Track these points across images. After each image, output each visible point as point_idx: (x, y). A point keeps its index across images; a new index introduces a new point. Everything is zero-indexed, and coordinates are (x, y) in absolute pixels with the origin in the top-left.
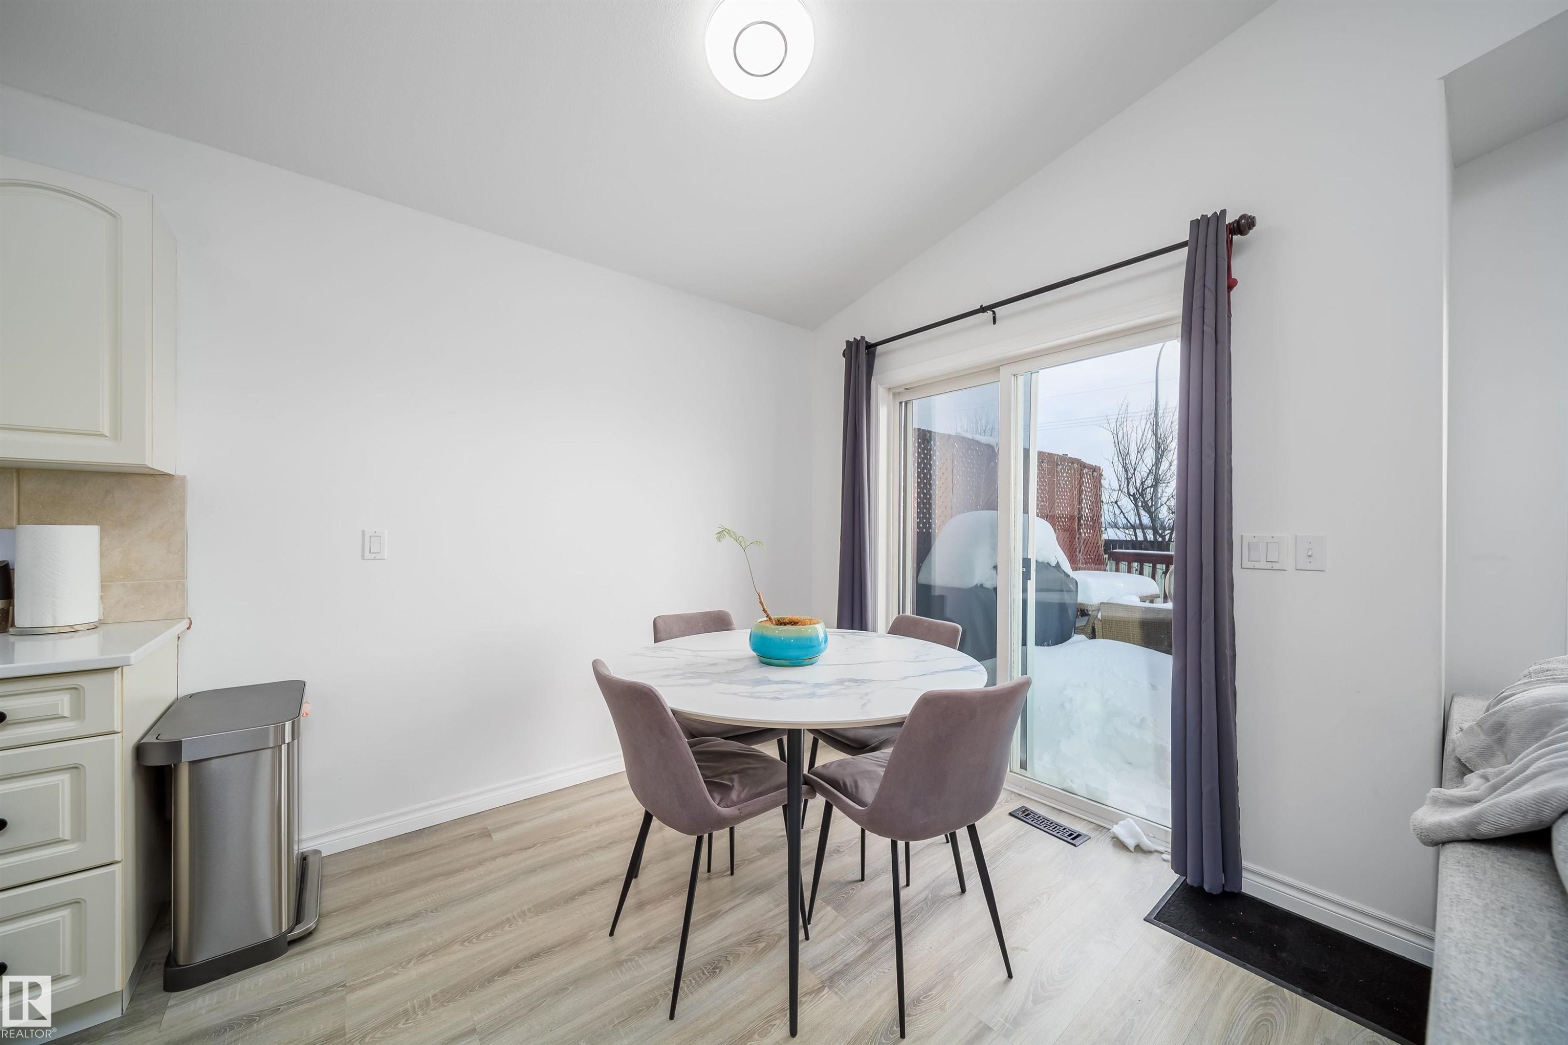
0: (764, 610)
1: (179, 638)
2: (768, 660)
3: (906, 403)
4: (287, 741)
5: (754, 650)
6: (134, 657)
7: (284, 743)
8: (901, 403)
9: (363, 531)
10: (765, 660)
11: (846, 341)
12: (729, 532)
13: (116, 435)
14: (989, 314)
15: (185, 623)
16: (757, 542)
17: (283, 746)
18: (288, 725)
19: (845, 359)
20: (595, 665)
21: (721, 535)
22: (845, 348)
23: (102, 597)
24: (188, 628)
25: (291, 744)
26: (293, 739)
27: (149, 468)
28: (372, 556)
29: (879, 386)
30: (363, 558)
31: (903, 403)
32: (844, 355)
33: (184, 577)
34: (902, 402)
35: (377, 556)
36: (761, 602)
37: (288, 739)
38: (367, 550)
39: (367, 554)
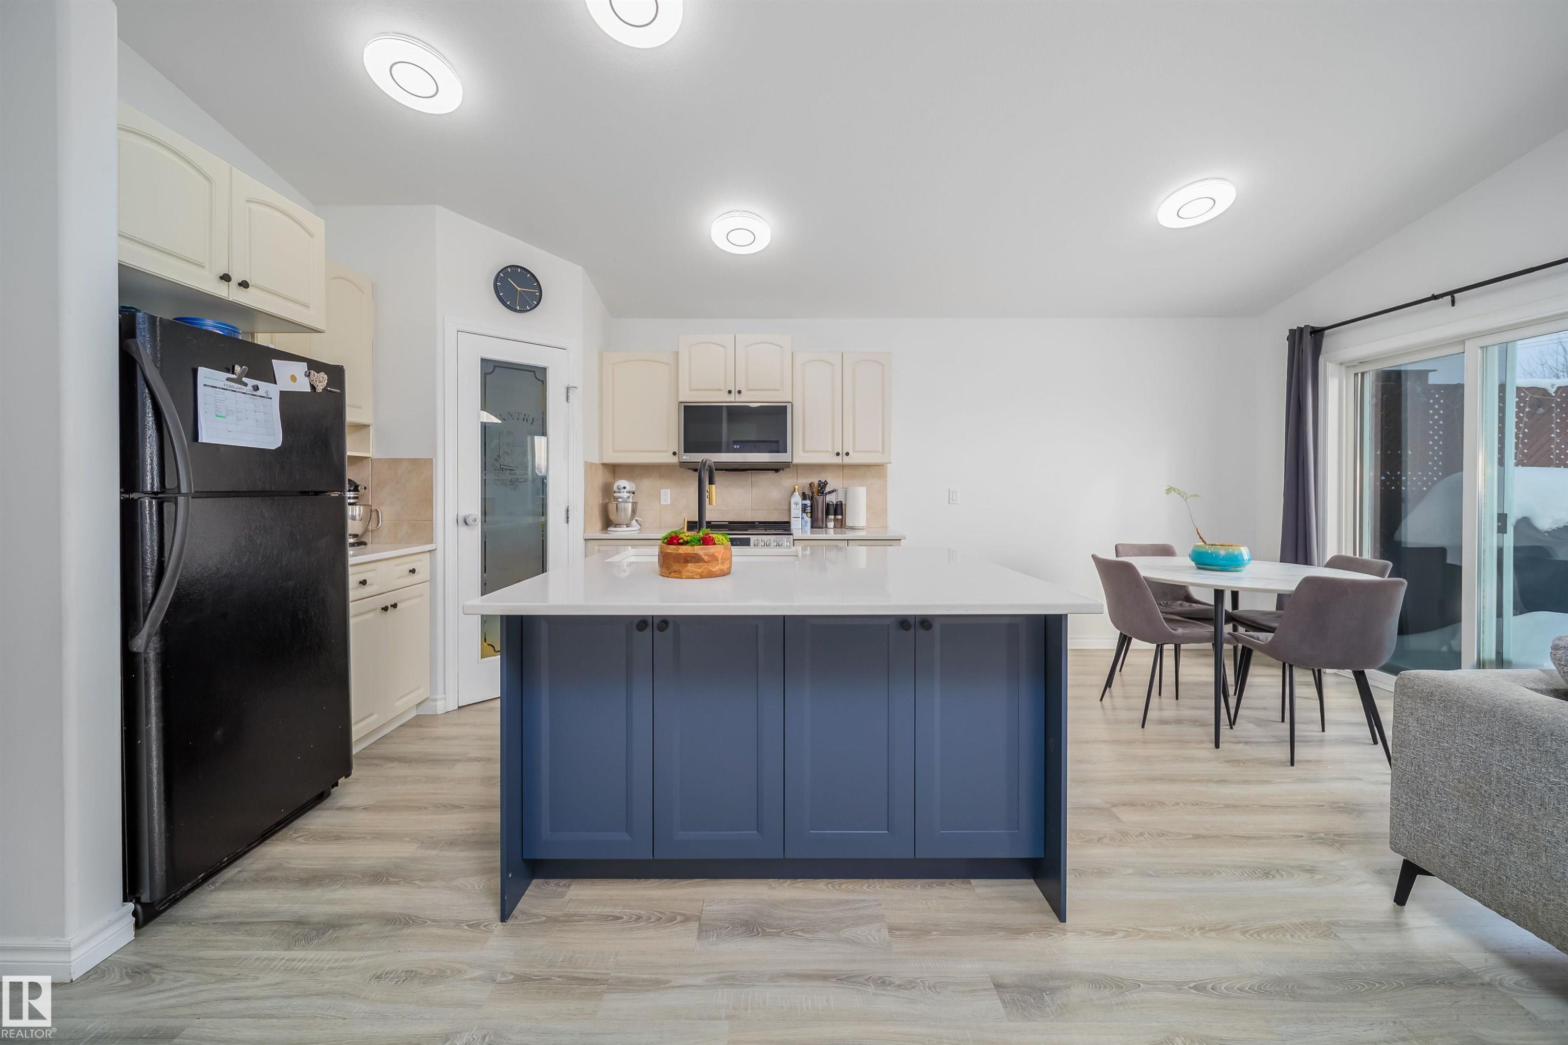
0: (1201, 538)
2: (1203, 566)
3: (1363, 374)
5: (1193, 560)
8: (1356, 374)
9: (949, 489)
10: (1200, 566)
11: (1289, 330)
12: (1174, 489)
14: (1449, 297)
16: (1195, 495)
19: (1288, 342)
20: (1093, 556)
21: (1169, 490)
22: (1288, 334)
23: (869, 515)
28: (953, 502)
29: (1327, 363)
30: (949, 503)
31: (1360, 374)
32: (1288, 339)
34: (1358, 374)
35: (955, 502)
36: (1198, 533)
38: (951, 498)
39: (951, 502)
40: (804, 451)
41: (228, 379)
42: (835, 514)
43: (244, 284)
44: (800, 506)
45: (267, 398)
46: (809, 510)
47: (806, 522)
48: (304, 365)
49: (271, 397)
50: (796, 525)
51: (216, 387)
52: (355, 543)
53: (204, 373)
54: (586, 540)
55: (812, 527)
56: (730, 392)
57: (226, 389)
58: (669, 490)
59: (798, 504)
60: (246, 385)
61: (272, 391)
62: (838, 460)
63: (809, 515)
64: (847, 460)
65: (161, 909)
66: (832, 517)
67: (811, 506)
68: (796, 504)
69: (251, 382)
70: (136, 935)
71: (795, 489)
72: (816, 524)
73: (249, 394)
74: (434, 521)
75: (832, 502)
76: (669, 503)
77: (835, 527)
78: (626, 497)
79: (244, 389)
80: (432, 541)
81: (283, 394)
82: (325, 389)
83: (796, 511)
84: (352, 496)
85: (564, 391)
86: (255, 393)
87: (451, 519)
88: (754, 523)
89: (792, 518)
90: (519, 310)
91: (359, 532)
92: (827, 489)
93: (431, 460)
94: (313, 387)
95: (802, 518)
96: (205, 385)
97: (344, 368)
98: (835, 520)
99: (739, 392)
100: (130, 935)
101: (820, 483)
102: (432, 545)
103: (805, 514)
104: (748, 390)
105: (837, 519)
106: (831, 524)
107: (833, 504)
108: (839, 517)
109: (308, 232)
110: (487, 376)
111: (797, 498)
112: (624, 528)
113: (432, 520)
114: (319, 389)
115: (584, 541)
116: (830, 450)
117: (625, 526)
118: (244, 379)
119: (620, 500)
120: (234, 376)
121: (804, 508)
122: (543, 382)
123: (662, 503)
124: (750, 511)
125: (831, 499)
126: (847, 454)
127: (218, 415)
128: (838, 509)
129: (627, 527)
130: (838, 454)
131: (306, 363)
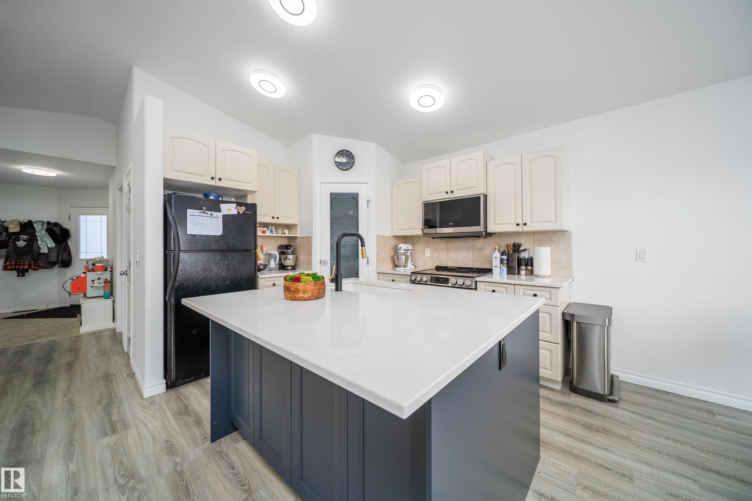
1: (570, 283)
4: (607, 325)
6: (563, 285)
7: (607, 326)
9: (636, 249)
13: (556, 221)
15: (572, 279)
17: (605, 326)
18: (607, 319)
23: (551, 268)
24: (573, 281)
25: (608, 327)
26: (609, 325)
27: (564, 229)
28: (641, 260)
30: (636, 260)
33: (572, 264)
35: (643, 260)
37: (607, 324)
38: (638, 257)
39: (638, 259)
40: (495, 224)
41: (199, 212)
42: (526, 266)
43: (220, 179)
44: (499, 260)
45: (217, 217)
46: (505, 262)
47: (503, 270)
48: (235, 205)
49: (218, 217)
50: (496, 271)
51: (195, 215)
52: (291, 269)
53: (189, 211)
54: (378, 273)
55: (508, 273)
56: (447, 193)
57: (199, 216)
58: (429, 249)
59: (497, 258)
60: (208, 214)
61: (220, 215)
62: (519, 229)
63: (505, 265)
64: (525, 229)
65: (177, 385)
66: (524, 267)
67: (507, 260)
68: (496, 258)
69: (209, 213)
70: (166, 391)
71: (496, 249)
72: (511, 271)
73: (209, 217)
74: (312, 262)
75: (524, 257)
76: (429, 256)
77: (526, 274)
78: (403, 252)
79: (207, 215)
80: (312, 270)
81: (224, 216)
82: (244, 213)
83: (496, 262)
84: (290, 251)
85: (366, 202)
86: (212, 216)
87: (318, 261)
88: (472, 268)
89: (493, 267)
90: (345, 169)
91: (293, 265)
92: (522, 248)
93: (311, 237)
94: (238, 212)
95: (500, 267)
96: (190, 215)
97: (256, 204)
98: (526, 269)
99: (452, 192)
100: (164, 390)
101: (514, 245)
102: (311, 271)
103: (502, 265)
104: (457, 190)
105: (528, 269)
106: (523, 272)
107: (525, 259)
108: (530, 268)
109: (250, 157)
110: (333, 200)
111: (497, 254)
112: (402, 268)
113: (312, 261)
114: (241, 213)
115: (377, 274)
116: (513, 223)
117: (402, 267)
118: (206, 212)
119: (400, 254)
120: (202, 211)
121: (502, 260)
122: (357, 200)
123: (426, 256)
124: (471, 262)
125: (524, 255)
126: (525, 224)
127: (195, 224)
128: (529, 262)
129: (403, 267)
130: (518, 225)
131: (236, 204)
